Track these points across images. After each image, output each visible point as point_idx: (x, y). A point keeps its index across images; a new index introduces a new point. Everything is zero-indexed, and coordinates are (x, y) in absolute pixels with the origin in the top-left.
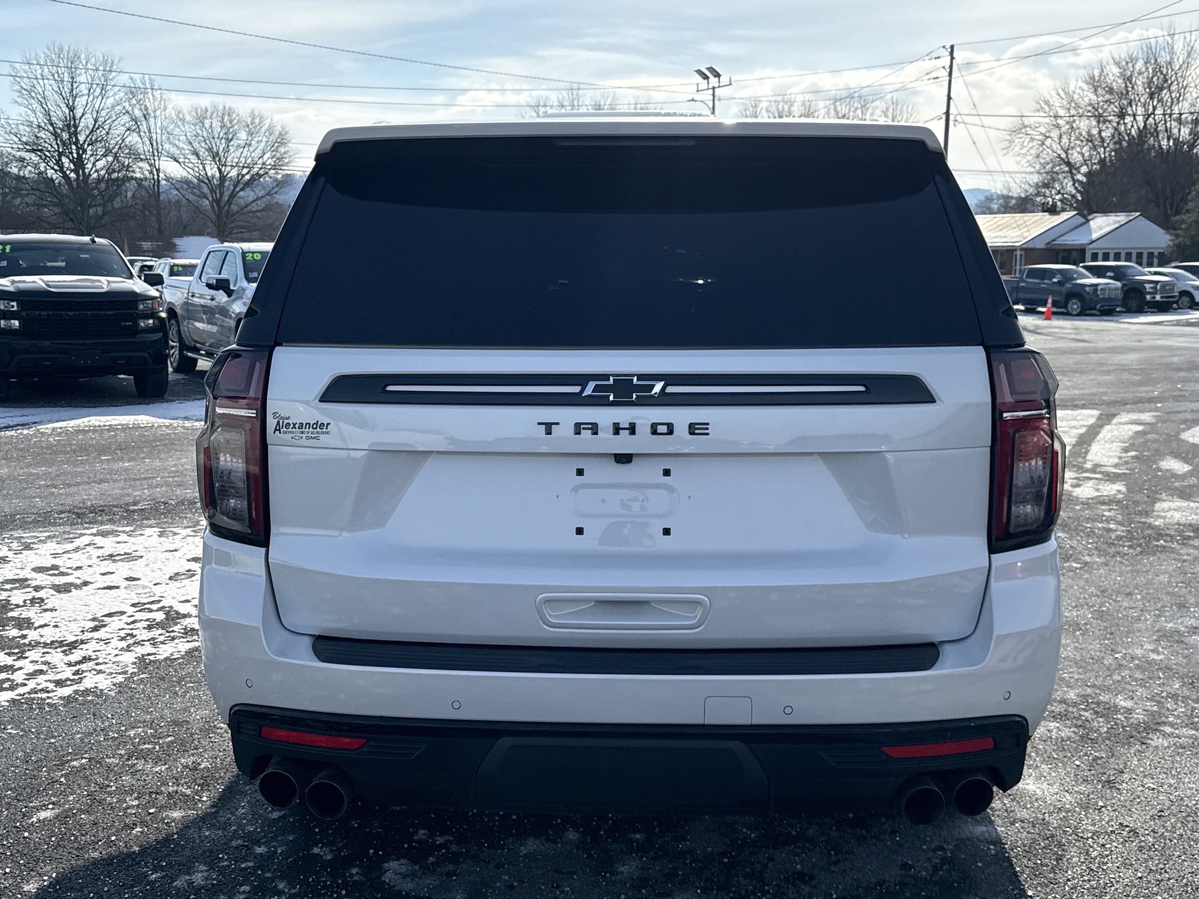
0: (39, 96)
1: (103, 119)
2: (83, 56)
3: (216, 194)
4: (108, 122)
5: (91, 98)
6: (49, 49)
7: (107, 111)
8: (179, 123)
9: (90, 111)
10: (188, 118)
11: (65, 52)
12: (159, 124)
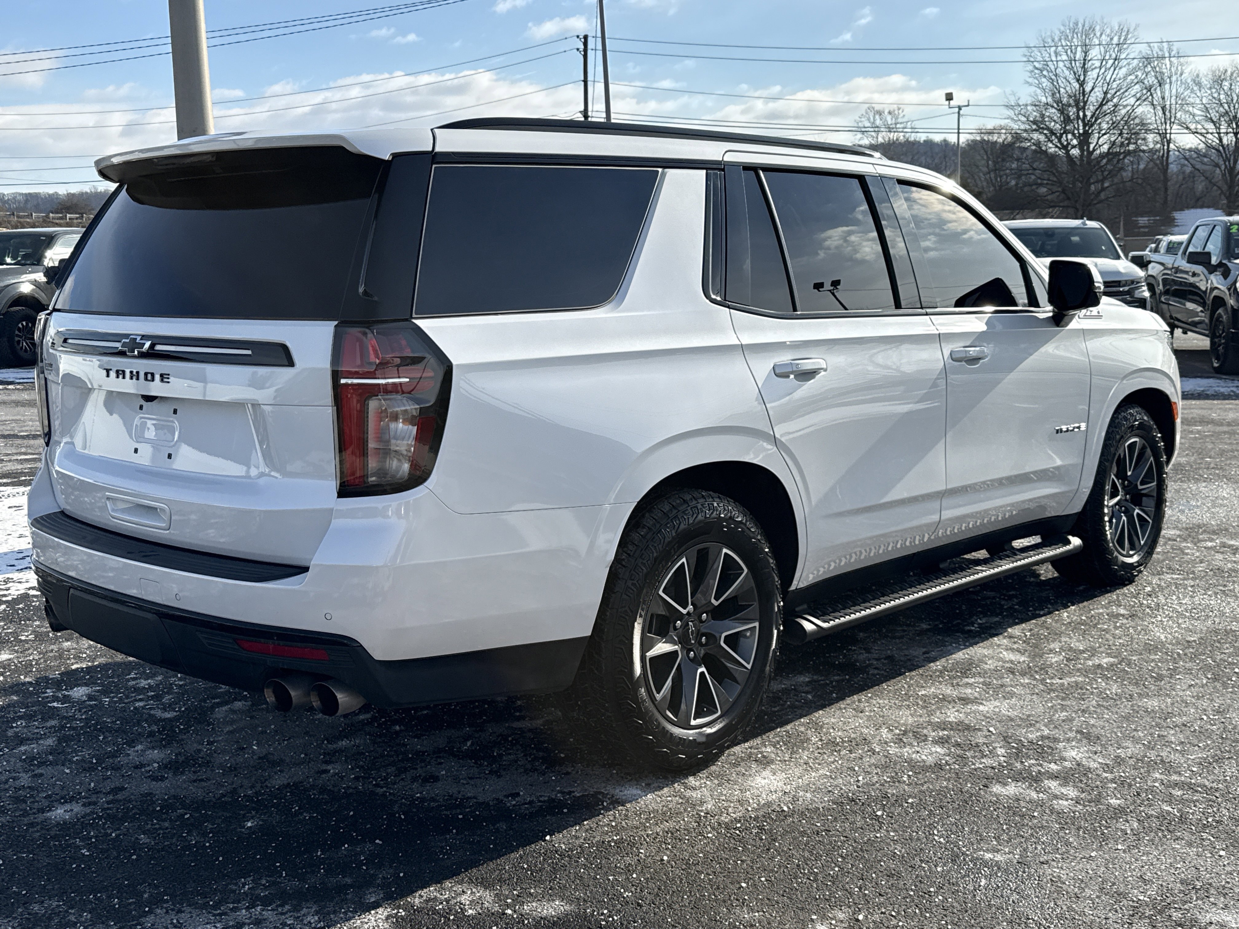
0: (1051, 74)
1: (1113, 92)
2: (1098, 28)
3: (1229, 161)
4: (1118, 93)
5: (1103, 70)
6: (1064, 25)
7: (1118, 82)
8: (1195, 88)
9: (1101, 84)
10: (1204, 81)
11: (1080, 26)
12: (1174, 91)
